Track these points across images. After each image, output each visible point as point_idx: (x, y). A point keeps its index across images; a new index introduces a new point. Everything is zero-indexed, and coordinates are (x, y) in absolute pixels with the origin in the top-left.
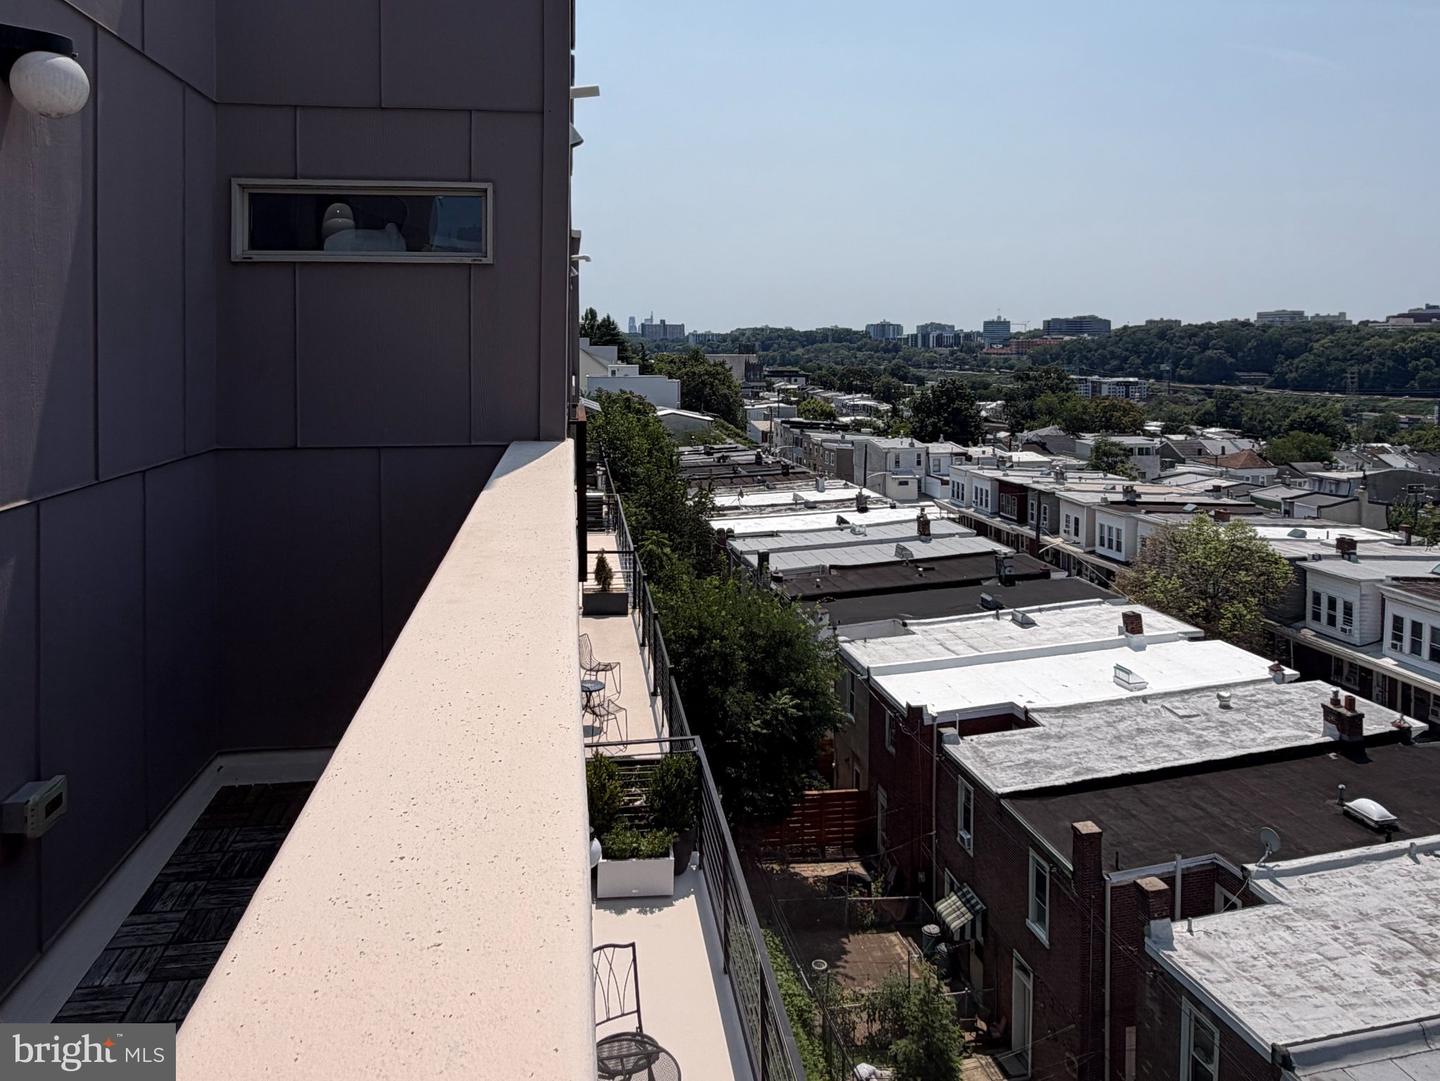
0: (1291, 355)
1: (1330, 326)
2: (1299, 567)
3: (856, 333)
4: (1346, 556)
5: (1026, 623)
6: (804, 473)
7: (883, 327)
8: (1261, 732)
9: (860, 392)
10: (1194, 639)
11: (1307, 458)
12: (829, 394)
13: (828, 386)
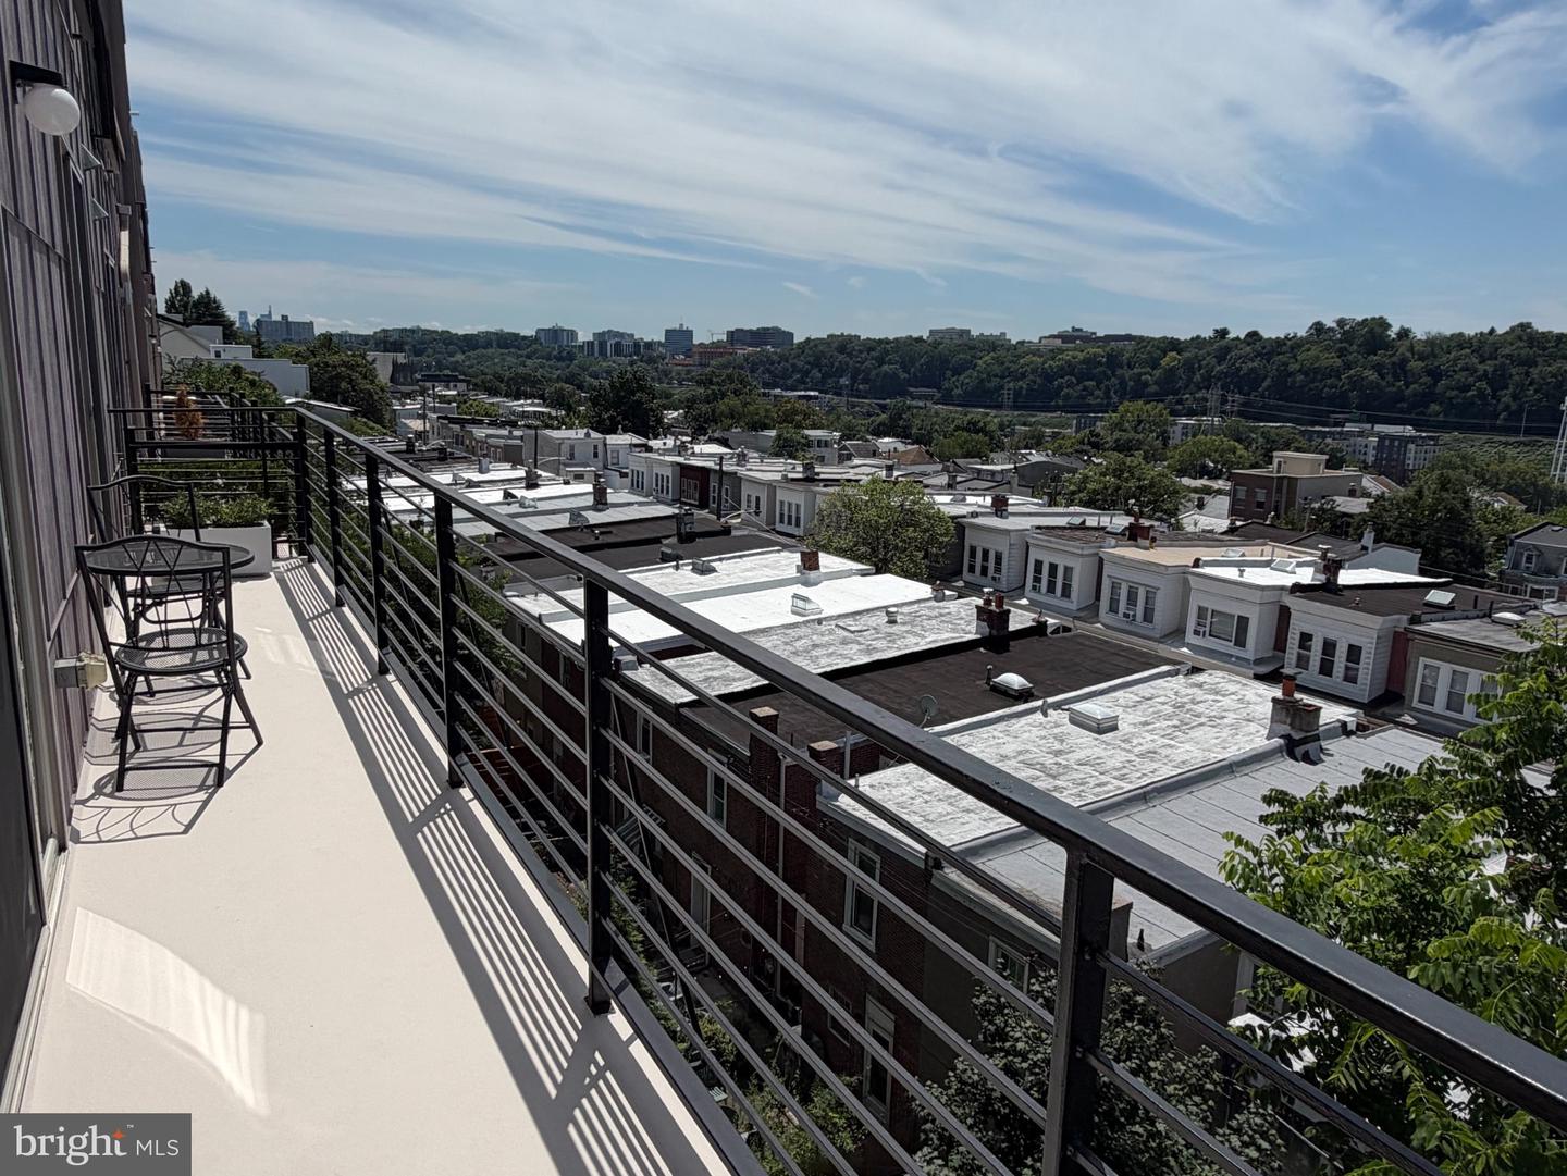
0: (957, 372)
1: (993, 344)
2: (958, 523)
3: (525, 338)
4: (999, 513)
5: (705, 570)
6: (465, 458)
7: (555, 333)
8: (923, 637)
9: (530, 398)
10: (864, 574)
11: (968, 455)
12: (495, 400)
13: (493, 392)
